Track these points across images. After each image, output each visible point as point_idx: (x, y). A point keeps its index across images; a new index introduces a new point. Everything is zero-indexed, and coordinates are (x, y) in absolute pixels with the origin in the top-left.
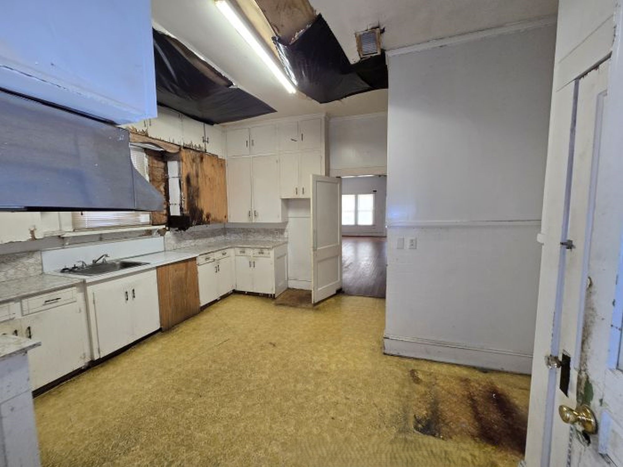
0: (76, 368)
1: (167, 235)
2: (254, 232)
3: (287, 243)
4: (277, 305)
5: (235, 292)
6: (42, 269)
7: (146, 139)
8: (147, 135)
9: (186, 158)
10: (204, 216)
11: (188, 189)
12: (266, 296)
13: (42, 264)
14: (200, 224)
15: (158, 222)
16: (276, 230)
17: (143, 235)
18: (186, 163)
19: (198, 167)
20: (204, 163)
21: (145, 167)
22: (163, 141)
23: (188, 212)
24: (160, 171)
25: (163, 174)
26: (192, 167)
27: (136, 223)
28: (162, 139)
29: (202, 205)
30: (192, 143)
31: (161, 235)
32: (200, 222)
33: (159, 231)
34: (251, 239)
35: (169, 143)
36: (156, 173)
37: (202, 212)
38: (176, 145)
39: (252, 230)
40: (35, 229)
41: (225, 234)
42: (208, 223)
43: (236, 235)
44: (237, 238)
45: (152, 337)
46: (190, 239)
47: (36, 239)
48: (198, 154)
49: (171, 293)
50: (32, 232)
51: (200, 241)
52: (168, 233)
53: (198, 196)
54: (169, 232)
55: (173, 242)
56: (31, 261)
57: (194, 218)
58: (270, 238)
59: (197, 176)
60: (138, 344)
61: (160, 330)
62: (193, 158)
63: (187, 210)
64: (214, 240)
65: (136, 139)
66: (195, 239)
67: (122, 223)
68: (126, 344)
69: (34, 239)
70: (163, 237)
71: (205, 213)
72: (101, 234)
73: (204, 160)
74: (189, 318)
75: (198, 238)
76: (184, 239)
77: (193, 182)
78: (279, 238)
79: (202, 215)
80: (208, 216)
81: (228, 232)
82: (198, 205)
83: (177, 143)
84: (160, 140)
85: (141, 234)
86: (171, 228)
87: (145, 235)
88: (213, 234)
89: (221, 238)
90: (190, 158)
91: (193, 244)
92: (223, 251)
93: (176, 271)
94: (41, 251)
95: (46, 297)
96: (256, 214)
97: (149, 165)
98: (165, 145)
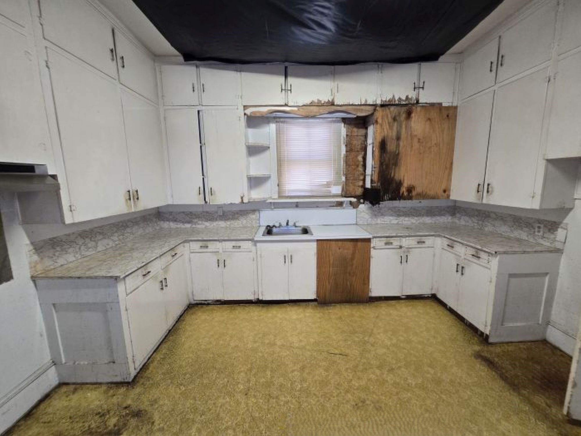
0: (249, 299)
1: (361, 208)
2: (495, 219)
3: (559, 251)
4: (478, 356)
5: (434, 298)
6: (259, 223)
7: (333, 108)
8: (333, 104)
9: (382, 119)
10: (403, 190)
11: (381, 157)
12: (474, 329)
13: (259, 220)
14: (395, 199)
15: (351, 194)
16: (539, 221)
17: (333, 206)
18: (381, 125)
19: (401, 127)
20: (413, 119)
21: (342, 138)
22: (352, 105)
23: (379, 184)
24: (360, 139)
25: (363, 142)
26: (391, 127)
27: (326, 194)
28: (351, 103)
29: (402, 175)
30: (394, 96)
31: (354, 208)
32: (396, 196)
33: (351, 203)
34: (489, 228)
35: (361, 105)
36: (355, 142)
37: (400, 184)
38: (369, 105)
39: (492, 215)
40: (244, 196)
41: (453, 214)
42: (410, 198)
43: (467, 218)
44: (468, 224)
45: (307, 303)
46: (392, 215)
47: (244, 203)
48: (404, 109)
49: (331, 269)
50: (242, 198)
51: (407, 219)
52: (361, 206)
53: (396, 164)
54: (364, 205)
55: (367, 216)
56: (254, 216)
57: (386, 191)
58: (523, 235)
59: (398, 138)
60: (294, 304)
61: (315, 300)
62: (393, 116)
63: (378, 182)
64: (430, 221)
65: (321, 111)
66: (399, 216)
67: (314, 194)
68: (282, 298)
69: (242, 202)
70: (355, 210)
71: (405, 185)
72: (297, 202)
73: (413, 115)
74: (354, 302)
75: (403, 216)
76: (382, 215)
77: (391, 147)
78: (543, 237)
79: (400, 188)
80: (410, 190)
81: (458, 212)
82: (394, 175)
83: (371, 103)
84: (350, 105)
85: (332, 204)
86: (366, 202)
87: (336, 206)
88: (430, 212)
89: (446, 219)
90: (389, 116)
91: (395, 222)
92: (419, 238)
93: (339, 249)
94: (259, 211)
95: (234, 243)
96: (490, 189)
97: (347, 135)
98: (355, 110)
